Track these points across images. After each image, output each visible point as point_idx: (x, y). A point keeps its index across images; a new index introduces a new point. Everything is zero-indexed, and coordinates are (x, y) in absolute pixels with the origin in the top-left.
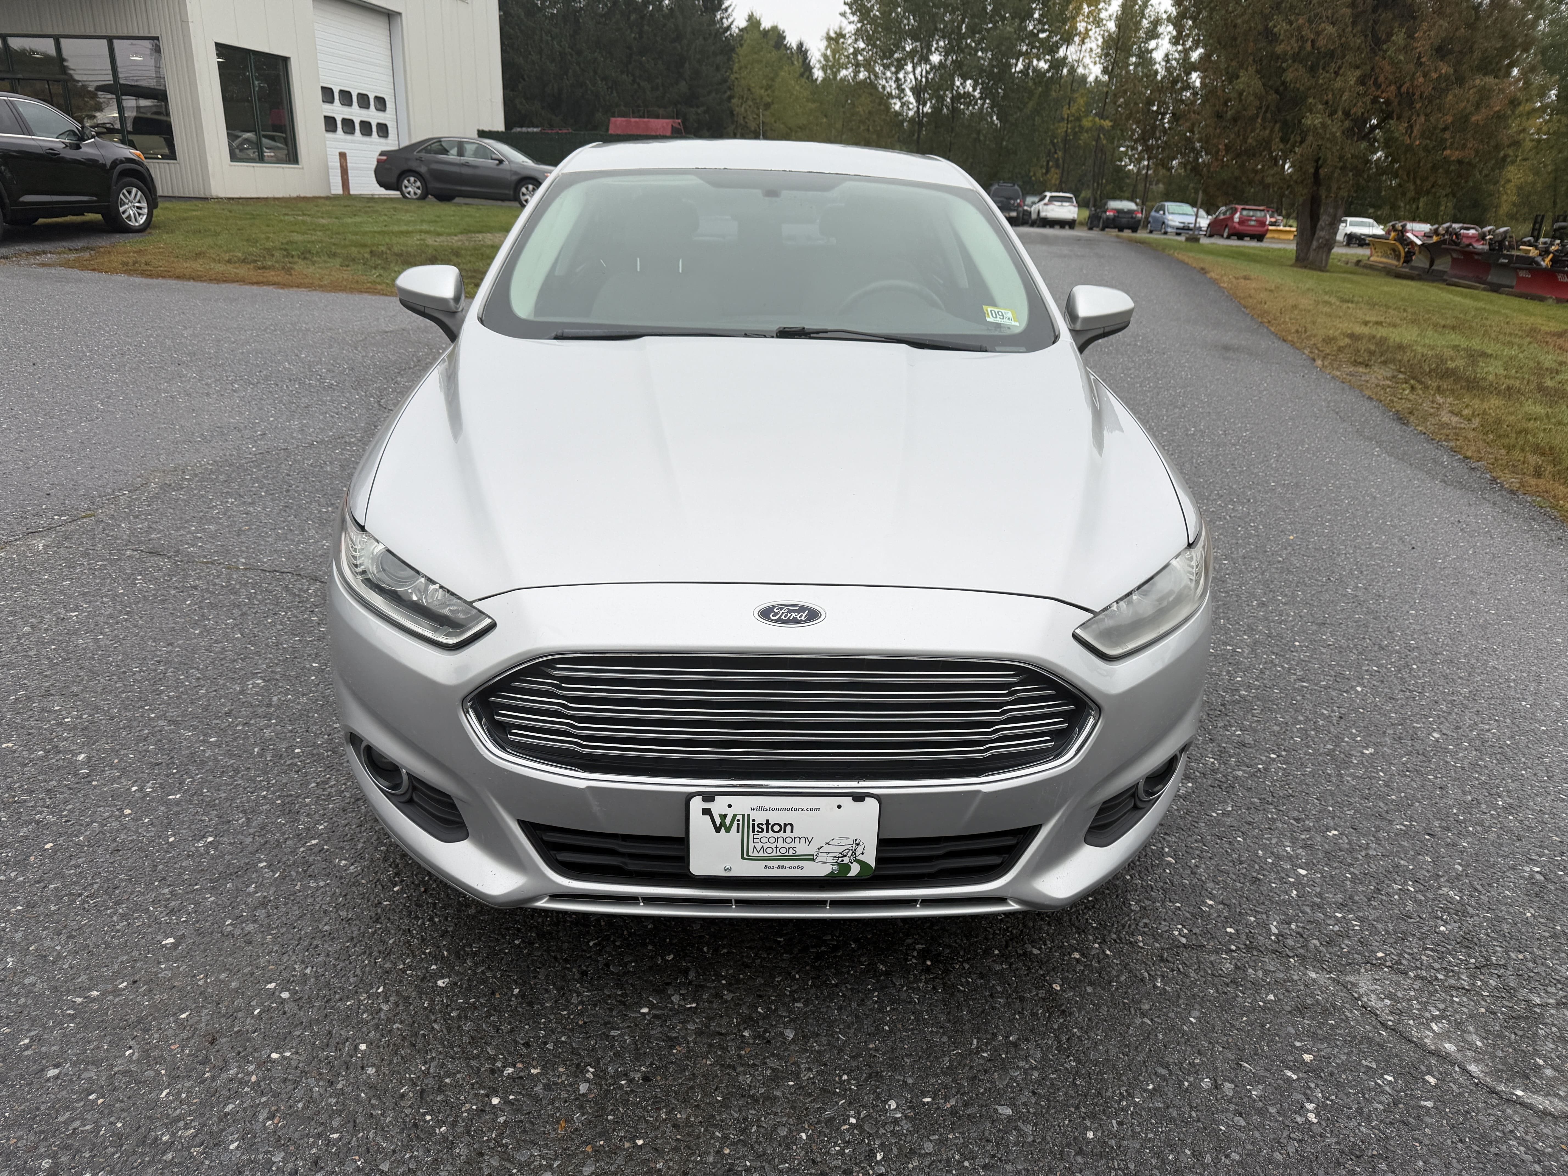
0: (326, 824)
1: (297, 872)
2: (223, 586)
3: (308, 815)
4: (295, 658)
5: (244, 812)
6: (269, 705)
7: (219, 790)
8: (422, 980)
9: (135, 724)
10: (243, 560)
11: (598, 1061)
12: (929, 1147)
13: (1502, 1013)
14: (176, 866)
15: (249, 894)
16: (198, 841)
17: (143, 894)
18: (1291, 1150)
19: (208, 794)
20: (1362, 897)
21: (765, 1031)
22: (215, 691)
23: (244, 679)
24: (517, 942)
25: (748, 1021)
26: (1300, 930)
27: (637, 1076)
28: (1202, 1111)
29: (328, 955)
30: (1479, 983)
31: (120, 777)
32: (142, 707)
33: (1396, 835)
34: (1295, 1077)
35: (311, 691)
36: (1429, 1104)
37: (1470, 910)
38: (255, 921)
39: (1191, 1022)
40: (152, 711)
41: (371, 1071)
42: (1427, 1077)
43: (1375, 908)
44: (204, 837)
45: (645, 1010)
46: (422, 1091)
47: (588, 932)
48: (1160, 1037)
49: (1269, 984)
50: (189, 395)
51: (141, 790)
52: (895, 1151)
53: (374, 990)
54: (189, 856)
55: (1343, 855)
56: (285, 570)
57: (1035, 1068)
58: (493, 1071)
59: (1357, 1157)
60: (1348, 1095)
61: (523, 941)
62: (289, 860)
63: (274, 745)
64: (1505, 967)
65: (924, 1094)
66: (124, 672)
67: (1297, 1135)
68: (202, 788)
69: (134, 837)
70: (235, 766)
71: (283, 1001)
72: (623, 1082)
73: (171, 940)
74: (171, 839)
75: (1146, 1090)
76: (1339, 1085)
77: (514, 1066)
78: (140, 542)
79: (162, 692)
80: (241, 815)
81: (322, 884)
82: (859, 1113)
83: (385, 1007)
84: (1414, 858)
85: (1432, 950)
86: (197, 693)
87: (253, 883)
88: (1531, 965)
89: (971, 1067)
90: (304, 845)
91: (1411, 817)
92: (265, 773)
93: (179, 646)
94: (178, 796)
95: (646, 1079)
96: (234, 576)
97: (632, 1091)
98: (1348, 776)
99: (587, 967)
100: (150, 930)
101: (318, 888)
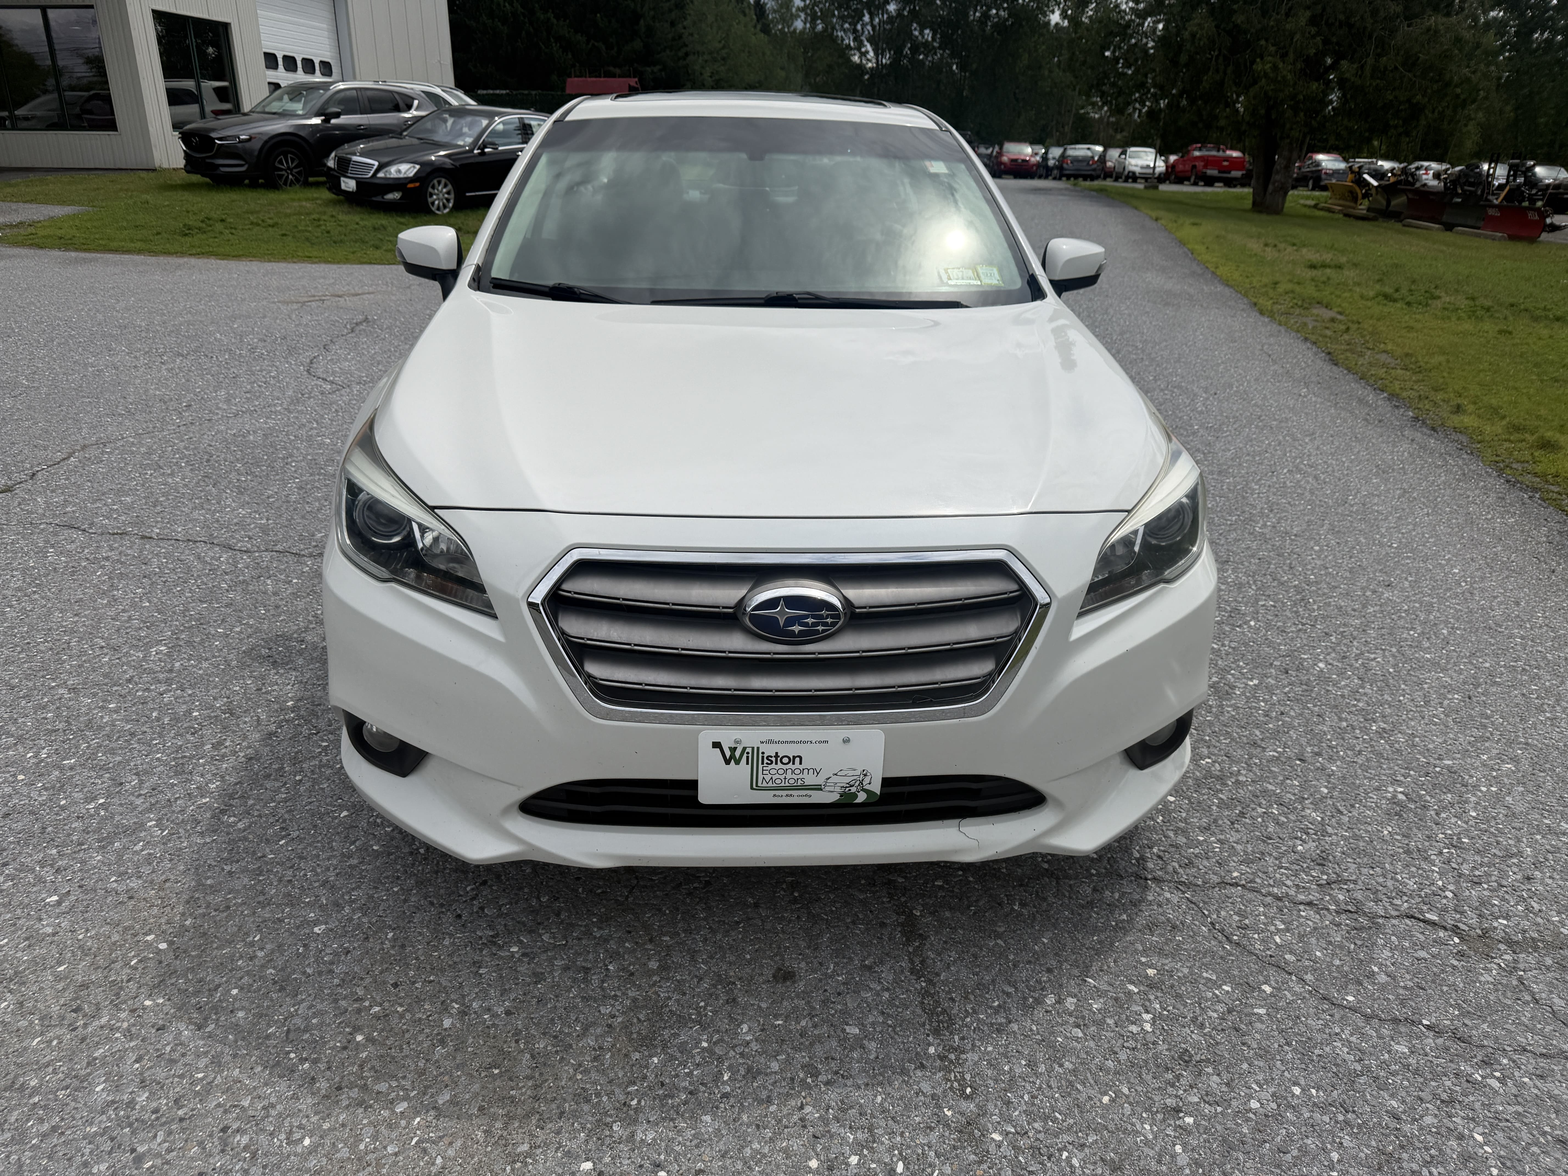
0: (218, 783)
1: (186, 831)
2: (134, 556)
3: (202, 776)
4: (201, 624)
5: (137, 774)
6: (171, 671)
7: (114, 754)
8: (298, 928)
9: (36, 692)
10: (158, 531)
11: (463, 996)
12: (775, 1066)
13: (1347, 925)
14: (66, 827)
15: (136, 853)
16: (89, 803)
17: (31, 856)
18: (1123, 1056)
19: (104, 758)
20: (1226, 821)
21: (630, 965)
22: (118, 659)
23: (148, 646)
24: (395, 889)
25: (614, 956)
26: (1161, 854)
27: (500, 1010)
28: (1042, 1025)
29: (207, 907)
30: (1328, 898)
31: (15, 744)
32: (43, 677)
33: (1268, 761)
34: (1136, 990)
35: (214, 657)
36: (1262, 1011)
37: (1330, 830)
38: (140, 877)
39: (1043, 943)
40: (54, 680)
41: (241, 1014)
42: (1263, 987)
43: (1237, 831)
44: (94, 799)
45: (514, 949)
46: (288, 1031)
47: (466, 878)
48: (1011, 957)
49: (1124, 904)
50: (117, 368)
51: (35, 757)
52: (742, 1071)
53: (251, 939)
54: (78, 817)
55: (1213, 782)
56: (199, 539)
57: (888, 990)
58: (359, 1011)
59: (1186, 1062)
60: (1185, 1006)
61: (402, 889)
62: (177, 818)
63: (172, 709)
64: (1355, 882)
65: (776, 1017)
66: (28, 643)
67: (1131, 1043)
68: (98, 752)
69: (27, 801)
70: (132, 730)
71: (159, 952)
72: (486, 1017)
73: (55, 898)
74: (62, 803)
75: (991, 1007)
76: (1178, 996)
77: (381, 1005)
78: (54, 516)
79: (64, 661)
80: (134, 777)
81: (208, 840)
82: (712, 1037)
83: (260, 954)
84: (1282, 783)
85: (1286, 868)
86: (100, 660)
87: (140, 841)
88: (1381, 880)
89: (826, 991)
90: (193, 804)
91: (1285, 744)
92: (161, 735)
93: (85, 616)
94: (72, 761)
95: (508, 1013)
96: (147, 546)
97: (494, 1025)
98: (1231, 706)
99: (462, 910)
100: (35, 889)
101: (205, 844)
